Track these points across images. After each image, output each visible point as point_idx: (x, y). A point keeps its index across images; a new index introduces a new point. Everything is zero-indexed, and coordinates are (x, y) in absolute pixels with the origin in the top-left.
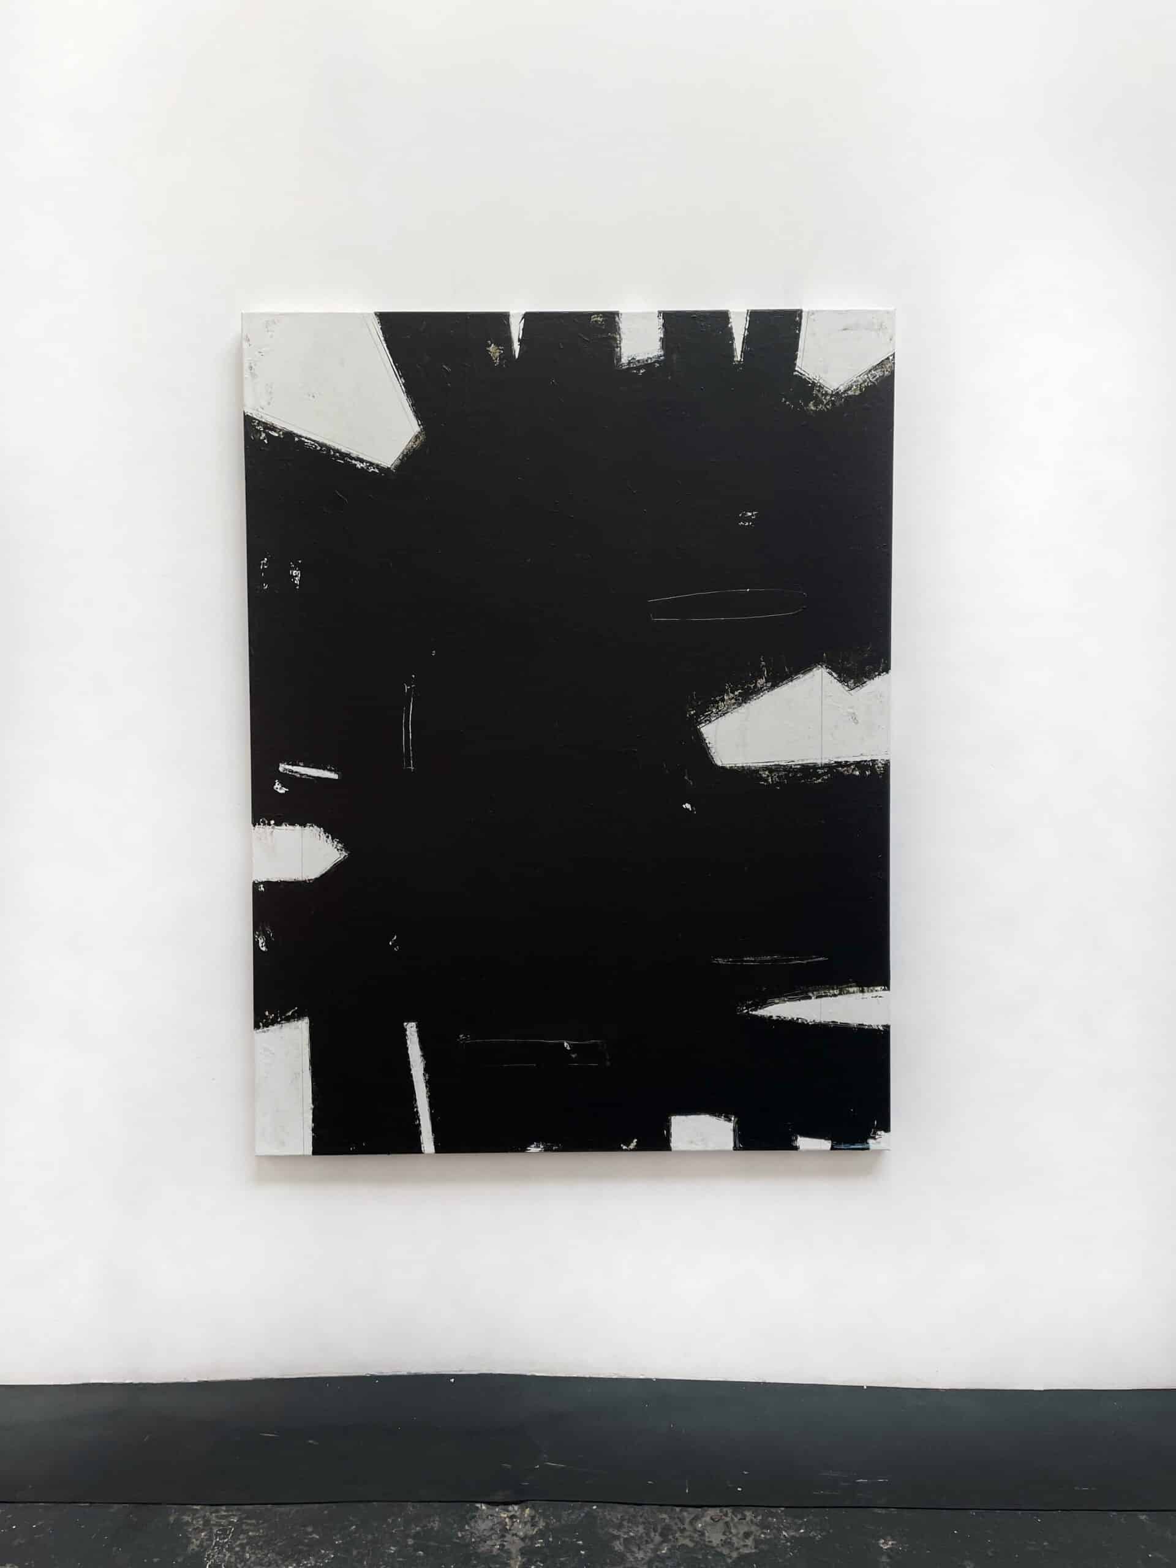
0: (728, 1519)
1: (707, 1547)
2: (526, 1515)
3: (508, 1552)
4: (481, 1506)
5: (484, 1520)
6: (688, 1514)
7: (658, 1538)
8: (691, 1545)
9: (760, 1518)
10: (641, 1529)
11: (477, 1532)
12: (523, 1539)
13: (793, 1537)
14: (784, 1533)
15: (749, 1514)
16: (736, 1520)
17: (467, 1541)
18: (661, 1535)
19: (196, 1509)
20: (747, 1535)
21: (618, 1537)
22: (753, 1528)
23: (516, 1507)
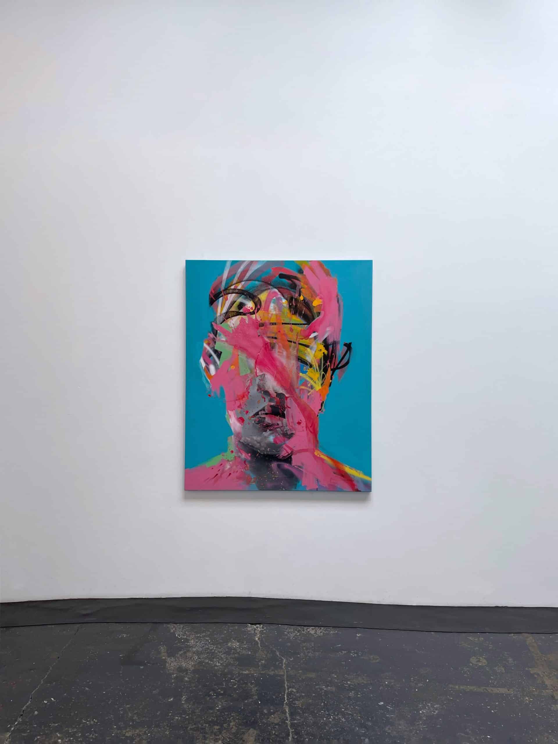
0: (316, 629)
1: (311, 634)
2: (261, 626)
3: (256, 633)
4: (249, 625)
5: (250, 628)
6: (305, 628)
7: (297, 632)
8: (306, 633)
9: (325, 629)
10: (292, 630)
11: (248, 629)
12: (260, 631)
13: (334, 633)
14: (331, 632)
15: (322, 628)
16: (318, 629)
17: (245, 631)
18: (298, 631)
20: (321, 632)
21: (286, 631)
22: (323, 631)
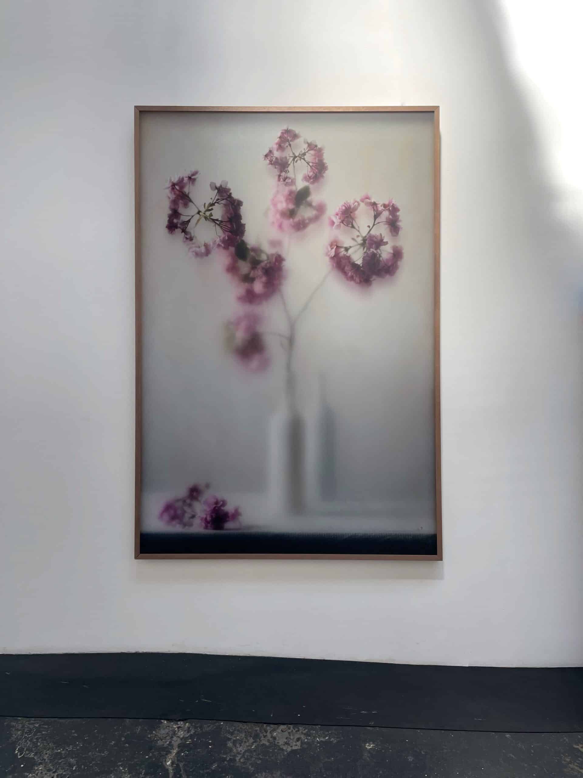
0: (290, 731)
2: (186, 727)
3: (172, 746)
4: (164, 722)
5: (164, 729)
6: (269, 728)
7: (251, 740)
8: (267, 744)
9: (306, 730)
10: (244, 735)
11: (159, 735)
12: (181, 739)
13: (322, 741)
14: (318, 739)
15: (301, 729)
16: (294, 731)
17: (152, 739)
18: (253, 739)
19: (20, 720)
20: (298, 739)
21: (229, 739)
22: (302, 736)
23: (182, 723)
